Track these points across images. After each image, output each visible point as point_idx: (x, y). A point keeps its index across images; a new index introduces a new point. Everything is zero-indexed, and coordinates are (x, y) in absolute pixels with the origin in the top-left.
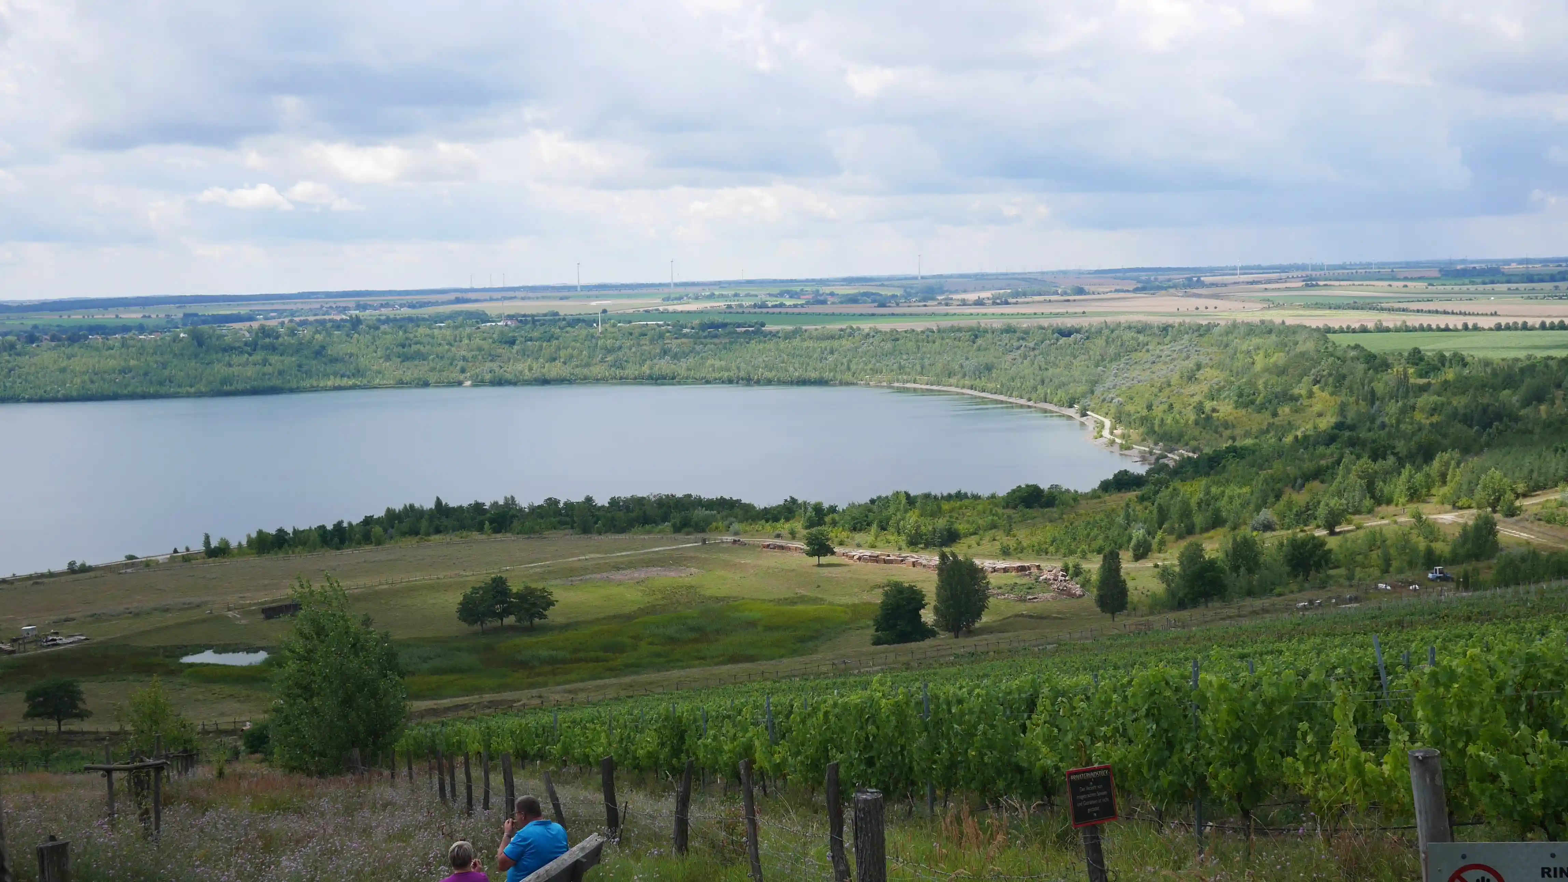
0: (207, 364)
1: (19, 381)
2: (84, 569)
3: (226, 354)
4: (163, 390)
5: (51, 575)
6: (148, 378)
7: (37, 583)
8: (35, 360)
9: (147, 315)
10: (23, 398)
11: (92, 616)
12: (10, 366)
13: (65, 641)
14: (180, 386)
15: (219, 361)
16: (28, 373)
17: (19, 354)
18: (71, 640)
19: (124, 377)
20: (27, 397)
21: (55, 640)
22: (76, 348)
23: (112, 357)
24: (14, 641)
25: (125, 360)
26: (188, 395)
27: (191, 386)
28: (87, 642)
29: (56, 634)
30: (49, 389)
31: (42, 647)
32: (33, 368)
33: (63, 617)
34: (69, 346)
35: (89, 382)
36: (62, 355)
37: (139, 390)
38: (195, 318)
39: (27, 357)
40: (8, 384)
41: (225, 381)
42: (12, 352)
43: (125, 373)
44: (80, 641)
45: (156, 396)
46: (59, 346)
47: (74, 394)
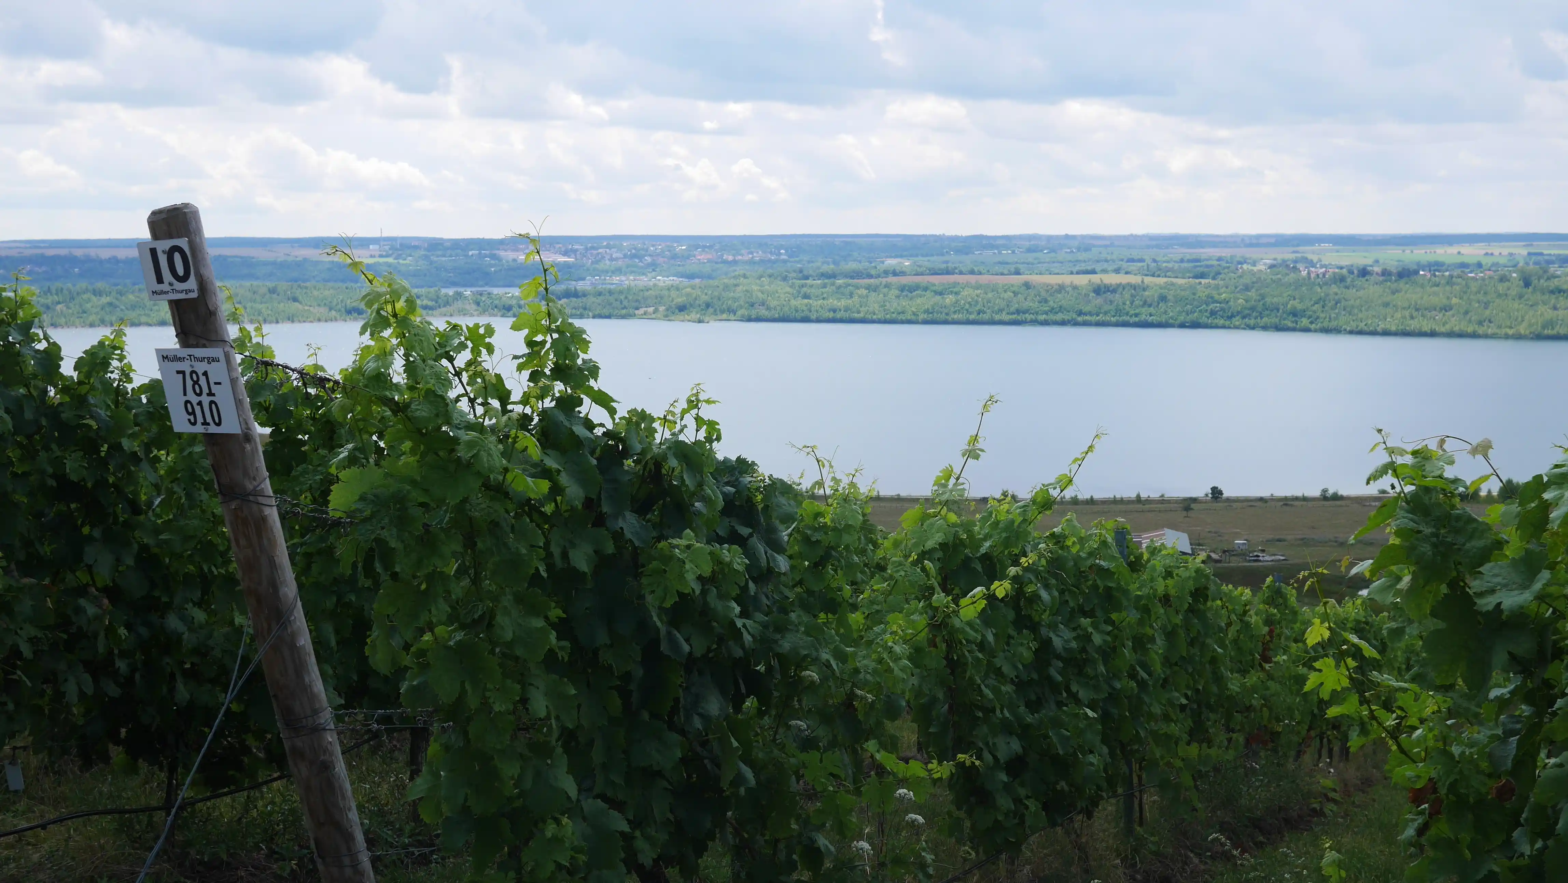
0: (1532, 306)
1: (1343, 313)
2: (1336, 497)
3: (1554, 296)
4: (1480, 331)
5: (1305, 499)
6: (1468, 317)
7: (1286, 505)
8: (1361, 293)
9: (1490, 252)
10: (1345, 330)
11: (1302, 539)
12: (1337, 297)
13: (1267, 558)
14: (1500, 327)
15: (1544, 303)
16: (1353, 307)
17: (1347, 287)
18: (1273, 558)
19: (1444, 315)
20: (1348, 329)
21: (1258, 556)
22: (1401, 284)
23: (1436, 294)
24: (1224, 552)
25: (1448, 298)
26: (1507, 337)
27: (1511, 328)
28: (1284, 562)
29: (1263, 551)
30: (1370, 322)
31: (1246, 561)
32: (1358, 302)
33: (1277, 537)
34: (1396, 281)
35: (1408, 318)
36: (1387, 290)
37: (1456, 329)
38: (1540, 258)
39: (1354, 290)
40: (1333, 315)
41: (1550, 324)
42: (1341, 285)
43: (1446, 311)
44: (1279, 560)
45: (1474, 336)
46: (1386, 281)
47: (1393, 328)
